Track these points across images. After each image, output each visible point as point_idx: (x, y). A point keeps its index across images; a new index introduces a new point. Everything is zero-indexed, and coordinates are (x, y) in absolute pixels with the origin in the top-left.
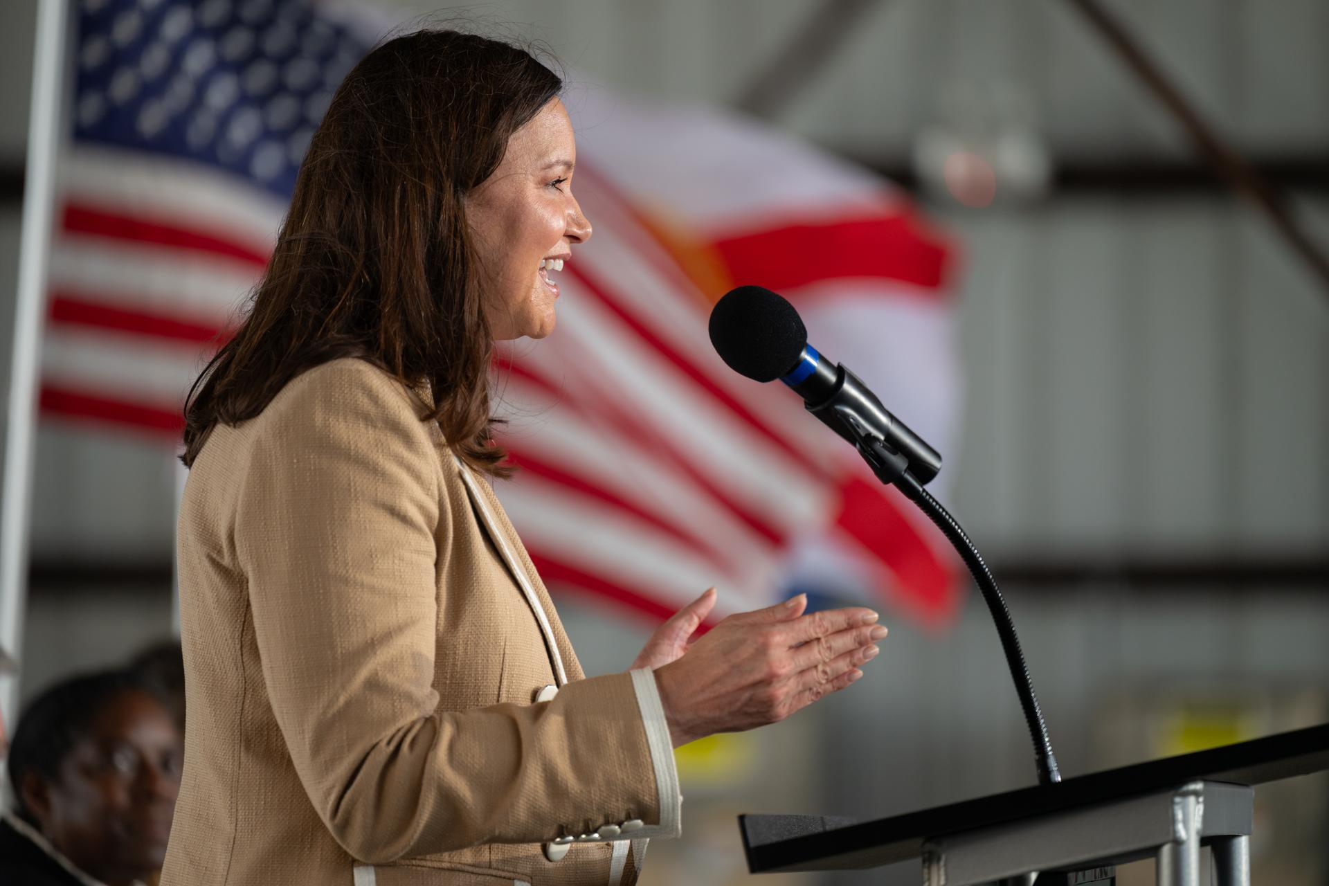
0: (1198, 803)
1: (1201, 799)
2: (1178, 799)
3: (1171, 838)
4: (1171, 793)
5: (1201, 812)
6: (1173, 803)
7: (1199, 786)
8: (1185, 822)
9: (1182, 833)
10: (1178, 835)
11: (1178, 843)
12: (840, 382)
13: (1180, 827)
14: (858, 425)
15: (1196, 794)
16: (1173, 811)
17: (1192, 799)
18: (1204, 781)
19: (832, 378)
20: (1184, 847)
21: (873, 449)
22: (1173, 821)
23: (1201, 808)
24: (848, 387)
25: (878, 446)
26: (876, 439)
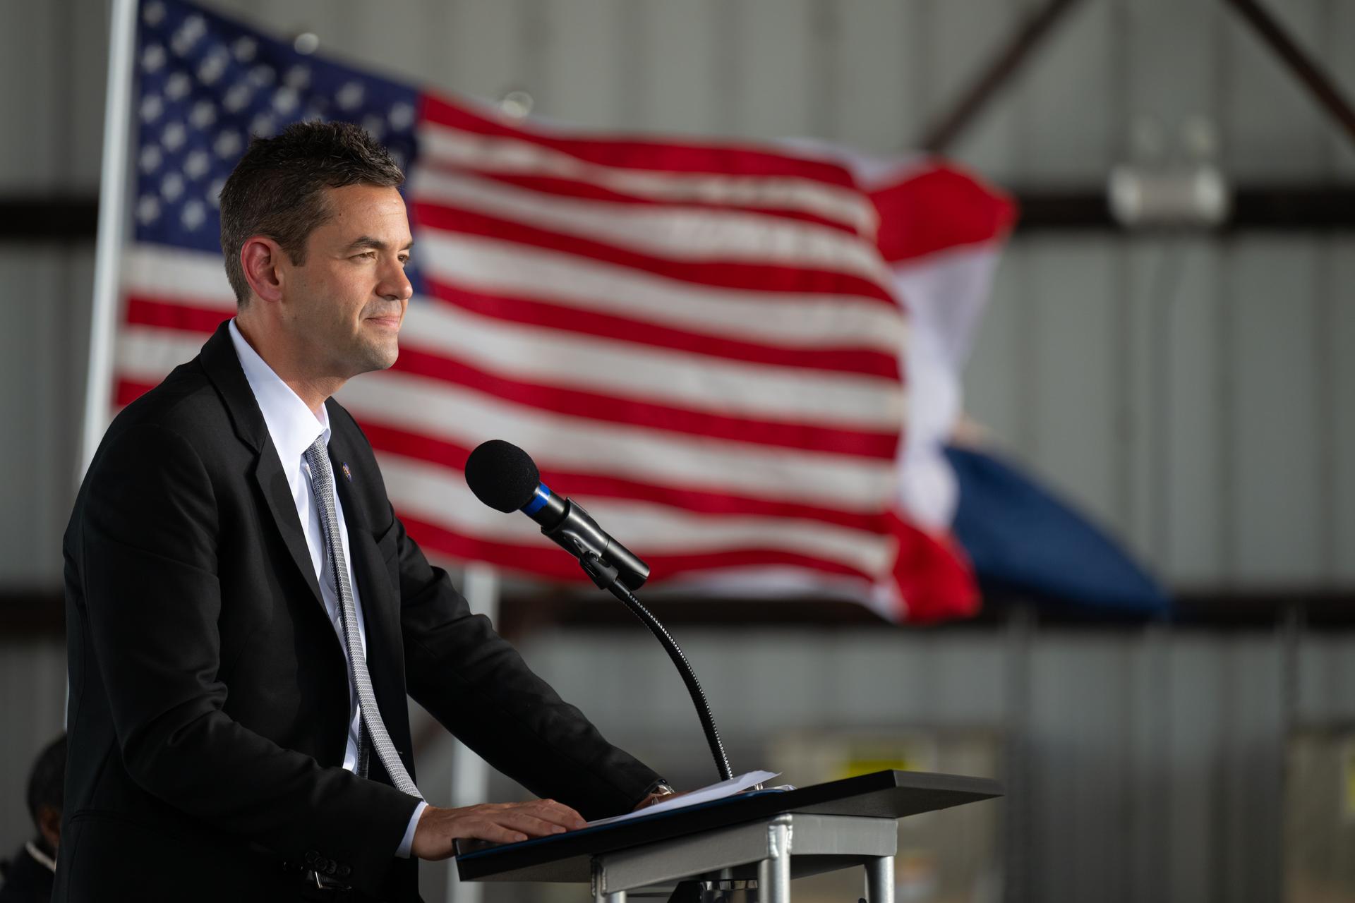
0: (788, 830)
1: (791, 827)
2: (772, 827)
3: (766, 856)
4: (767, 823)
5: (791, 837)
6: (769, 830)
7: (789, 818)
8: (778, 844)
9: (775, 852)
10: (772, 853)
11: (772, 860)
12: (567, 512)
13: (774, 847)
14: (580, 545)
15: (786, 823)
16: (768, 835)
17: (783, 827)
18: (791, 813)
19: (560, 508)
20: (778, 862)
21: (591, 564)
22: (769, 843)
23: (791, 833)
24: (572, 515)
25: (595, 561)
26: (594, 555)
